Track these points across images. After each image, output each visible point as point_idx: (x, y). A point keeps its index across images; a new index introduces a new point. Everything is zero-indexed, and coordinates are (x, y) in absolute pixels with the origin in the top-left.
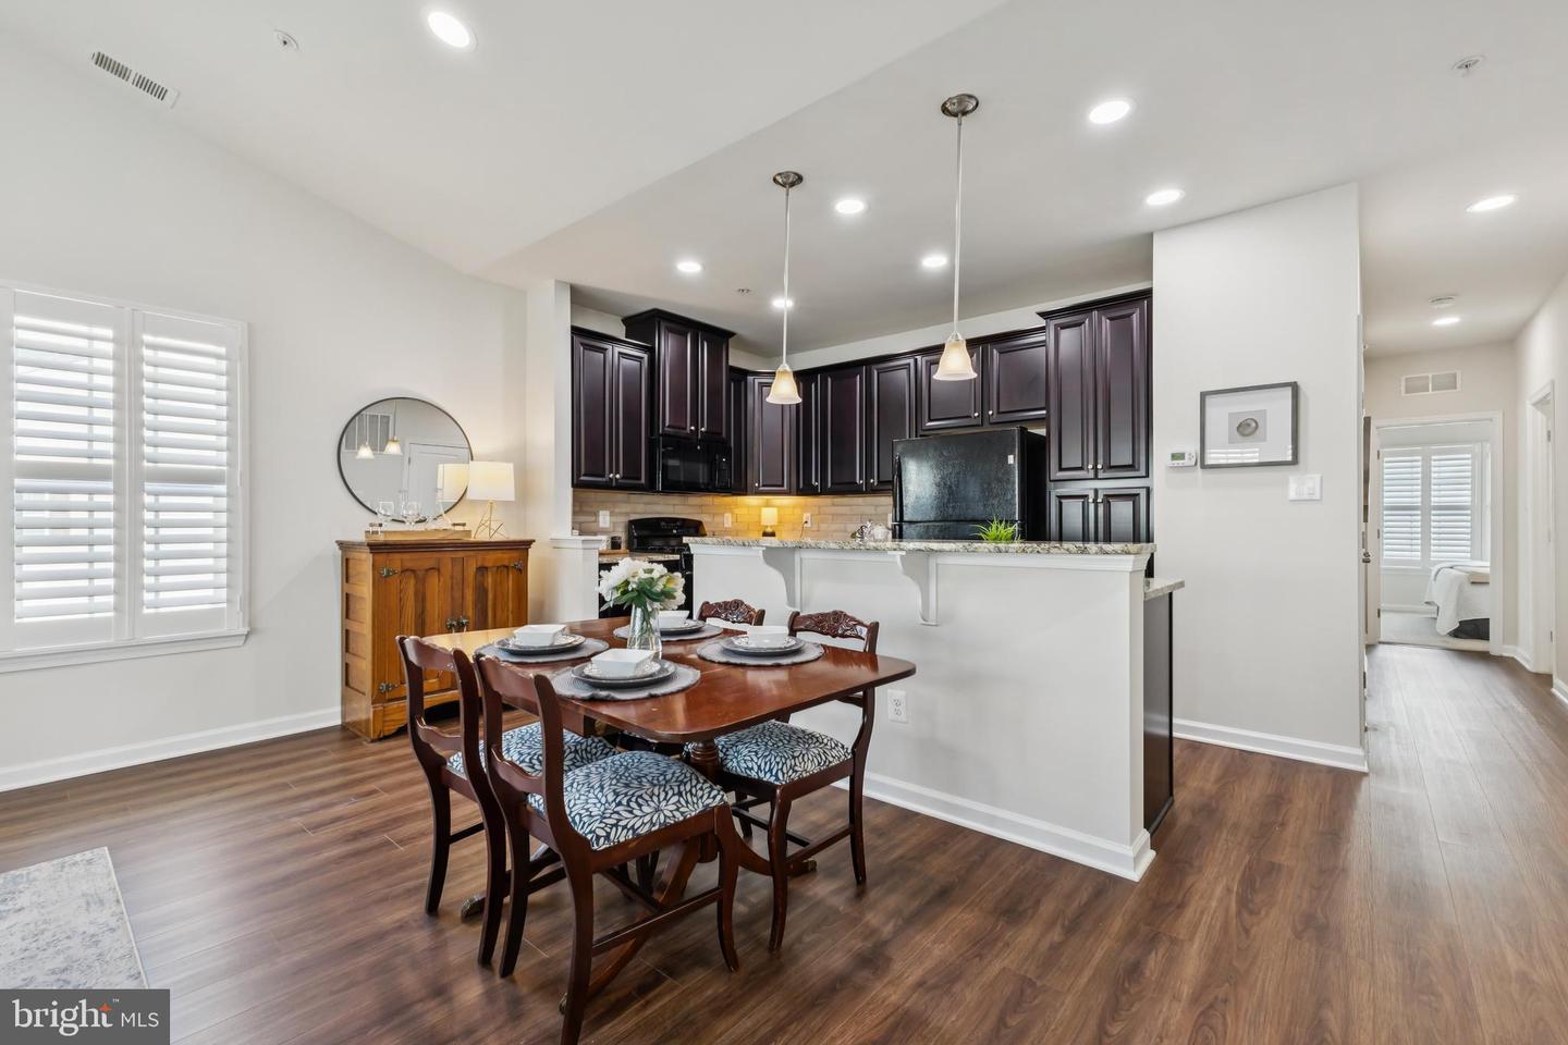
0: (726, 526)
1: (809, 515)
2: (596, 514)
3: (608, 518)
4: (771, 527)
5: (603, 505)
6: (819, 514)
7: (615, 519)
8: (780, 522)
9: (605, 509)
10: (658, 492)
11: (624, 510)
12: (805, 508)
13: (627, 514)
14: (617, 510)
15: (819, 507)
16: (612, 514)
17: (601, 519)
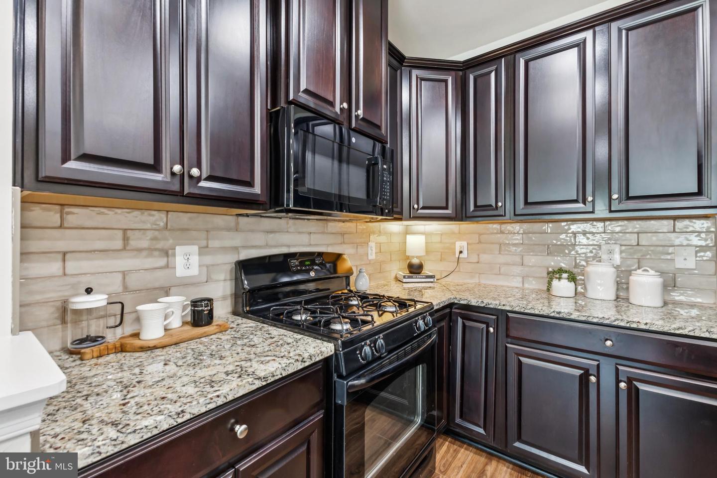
0: (370, 257)
1: (465, 244)
2: (167, 253)
3: (195, 259)
4: (417, 257)
5: (184, 234)
6: (480, 242)
7: (208, 259)
8: (428, 252)
9: (189, 242)
10: (289, 211)
11: (228, 243)
12: (460, 235)
13: (236, 249)
14: (214, 244)
15: (480, 234)
16: (204, 250)
17: (179, 260)
